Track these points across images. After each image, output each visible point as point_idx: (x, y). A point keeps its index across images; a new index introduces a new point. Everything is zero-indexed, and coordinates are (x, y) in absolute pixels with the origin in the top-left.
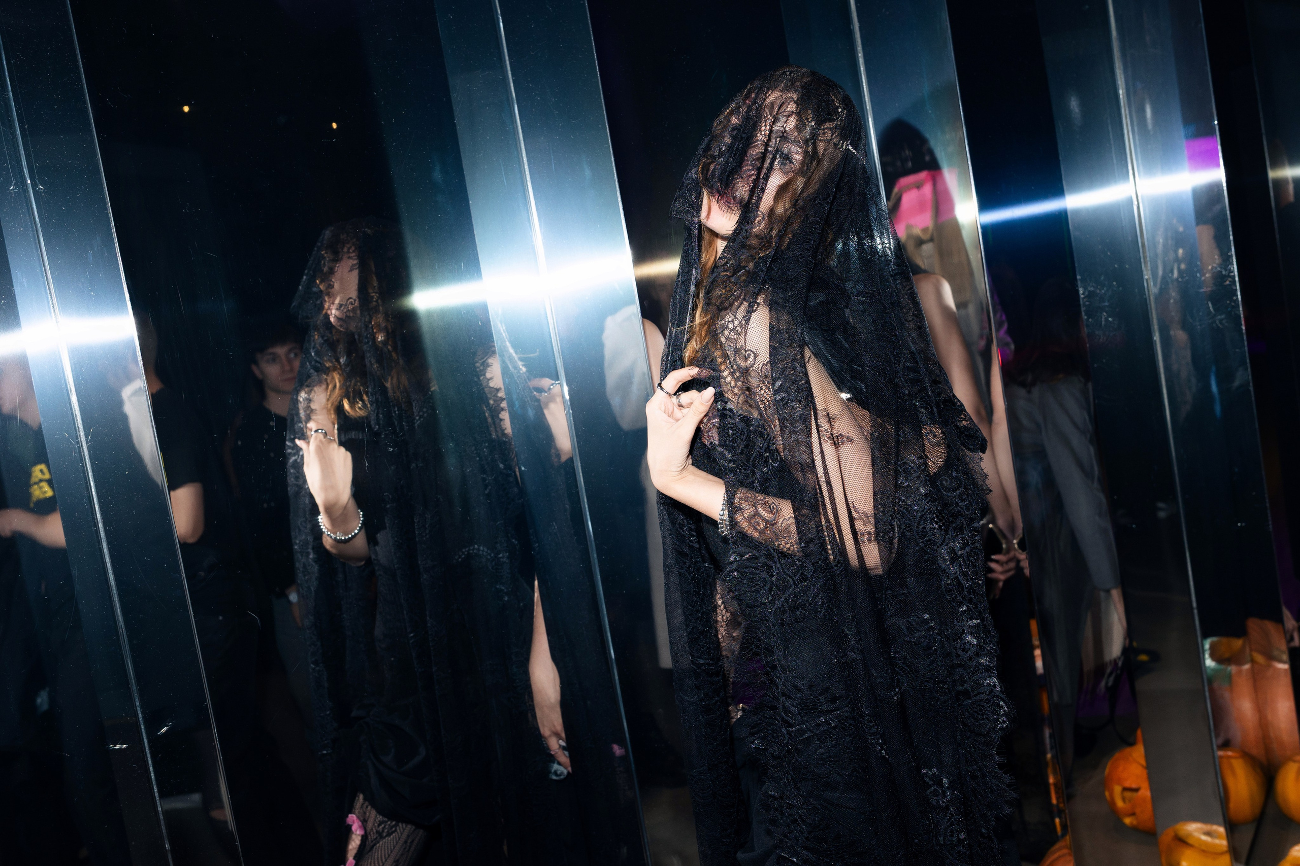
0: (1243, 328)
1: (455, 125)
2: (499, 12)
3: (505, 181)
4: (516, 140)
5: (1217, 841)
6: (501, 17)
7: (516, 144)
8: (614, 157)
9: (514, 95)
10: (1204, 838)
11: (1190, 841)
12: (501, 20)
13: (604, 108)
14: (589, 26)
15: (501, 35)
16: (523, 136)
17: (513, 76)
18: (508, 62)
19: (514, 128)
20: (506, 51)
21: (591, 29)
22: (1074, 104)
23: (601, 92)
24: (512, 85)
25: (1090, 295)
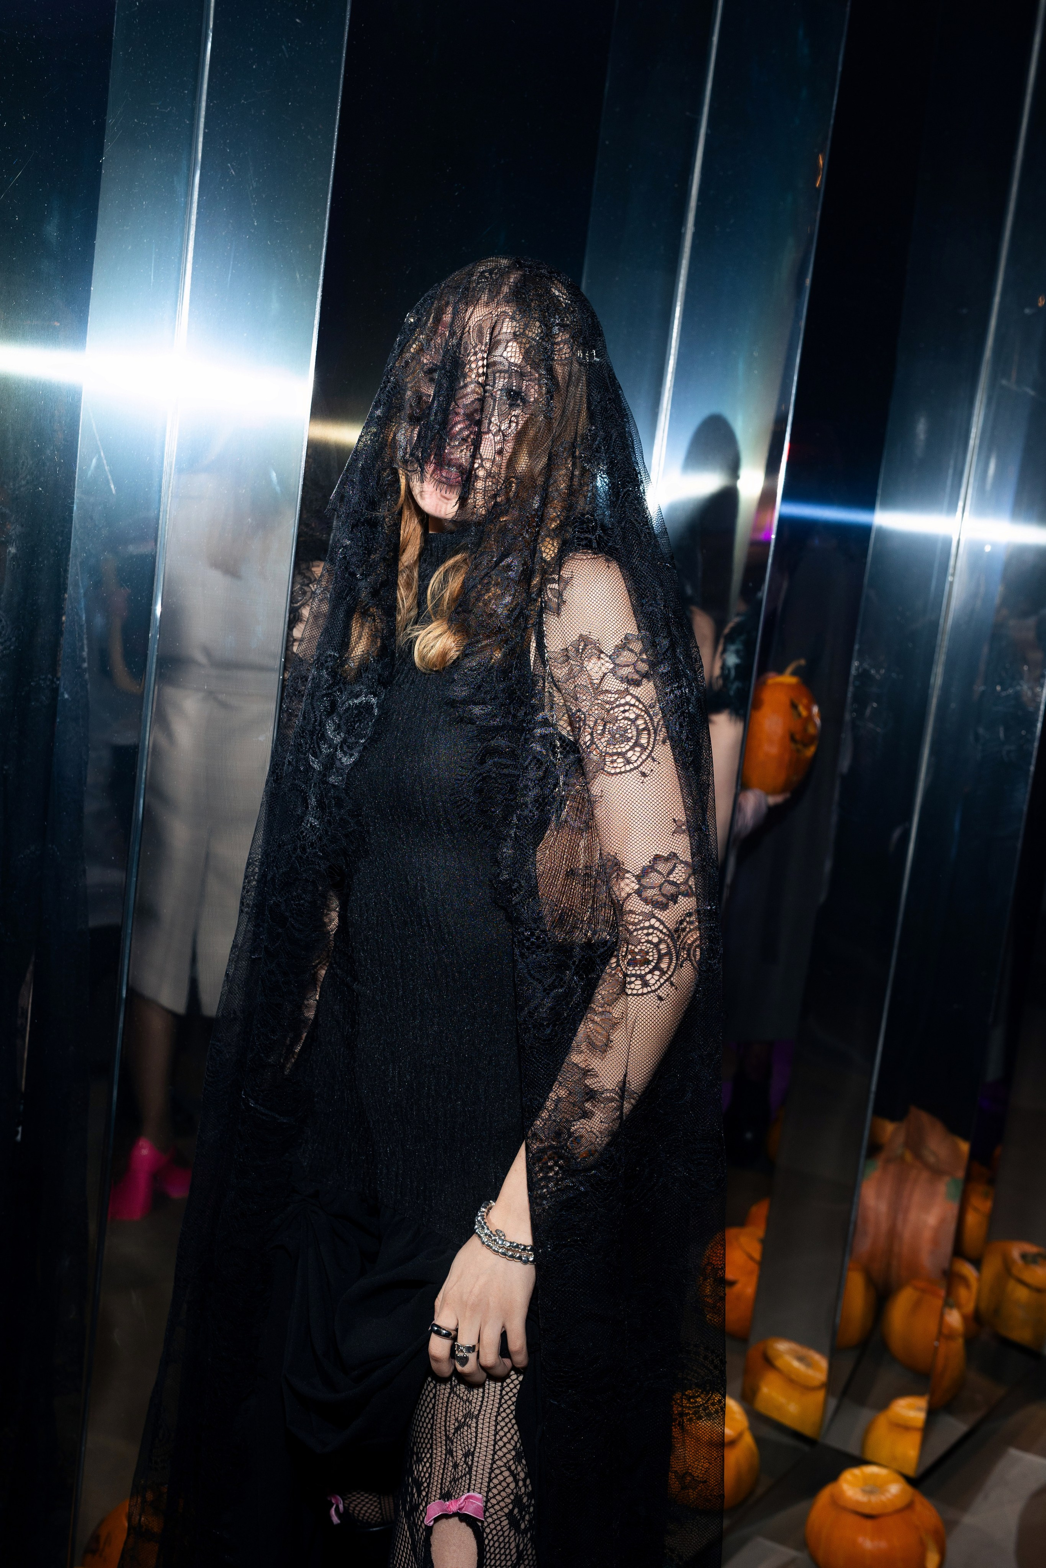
0: (1032, 768)
1: (100, 166)
2: (211, 26)
3: (152, 277)
4: (186, 222)
5: (810, 1372)
6: (211, 34)
7: (183, 228)
8: (323, 291)
9: (200, 155)
10: (796, 1364)
11: (779, 1363)
12: (210, 39)
13: (328, 215)
14: (338, 89)
15: (204, 60)
16: (197, 220)
17: (205, 127)
18: (204, 104)
19: (186, 203)
20: (205, 86)
21: (340, 94)
22: (921, 428)
23: (330, 191)
24: (201, 139)
25: (864, 675)
